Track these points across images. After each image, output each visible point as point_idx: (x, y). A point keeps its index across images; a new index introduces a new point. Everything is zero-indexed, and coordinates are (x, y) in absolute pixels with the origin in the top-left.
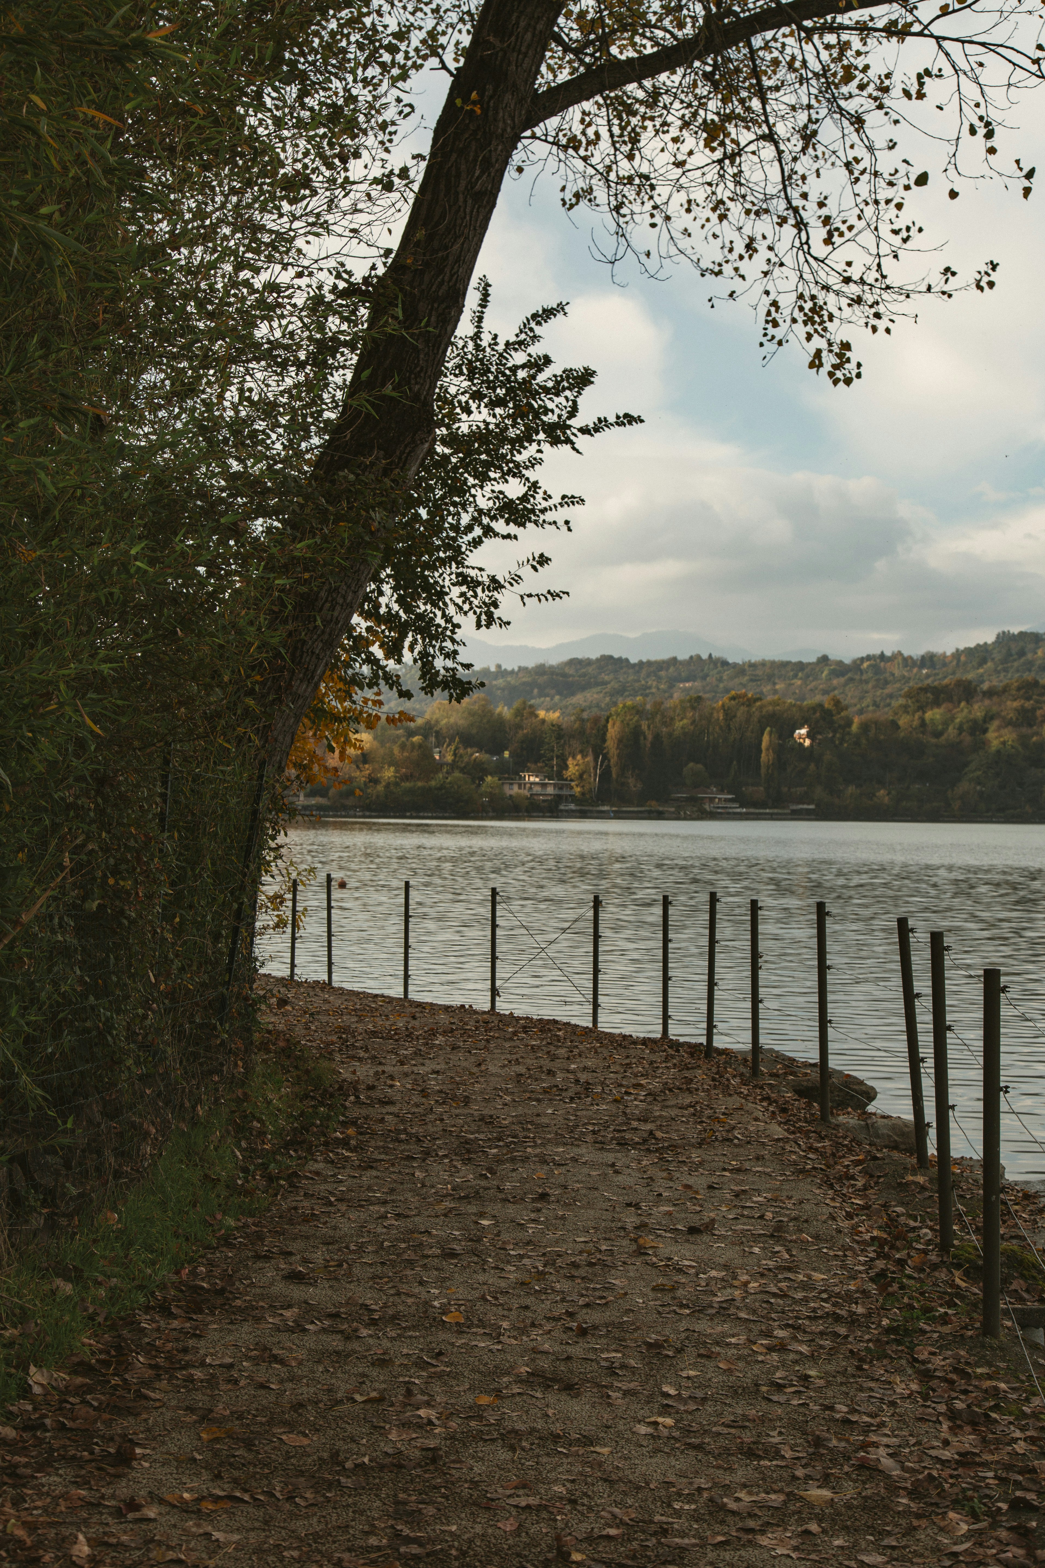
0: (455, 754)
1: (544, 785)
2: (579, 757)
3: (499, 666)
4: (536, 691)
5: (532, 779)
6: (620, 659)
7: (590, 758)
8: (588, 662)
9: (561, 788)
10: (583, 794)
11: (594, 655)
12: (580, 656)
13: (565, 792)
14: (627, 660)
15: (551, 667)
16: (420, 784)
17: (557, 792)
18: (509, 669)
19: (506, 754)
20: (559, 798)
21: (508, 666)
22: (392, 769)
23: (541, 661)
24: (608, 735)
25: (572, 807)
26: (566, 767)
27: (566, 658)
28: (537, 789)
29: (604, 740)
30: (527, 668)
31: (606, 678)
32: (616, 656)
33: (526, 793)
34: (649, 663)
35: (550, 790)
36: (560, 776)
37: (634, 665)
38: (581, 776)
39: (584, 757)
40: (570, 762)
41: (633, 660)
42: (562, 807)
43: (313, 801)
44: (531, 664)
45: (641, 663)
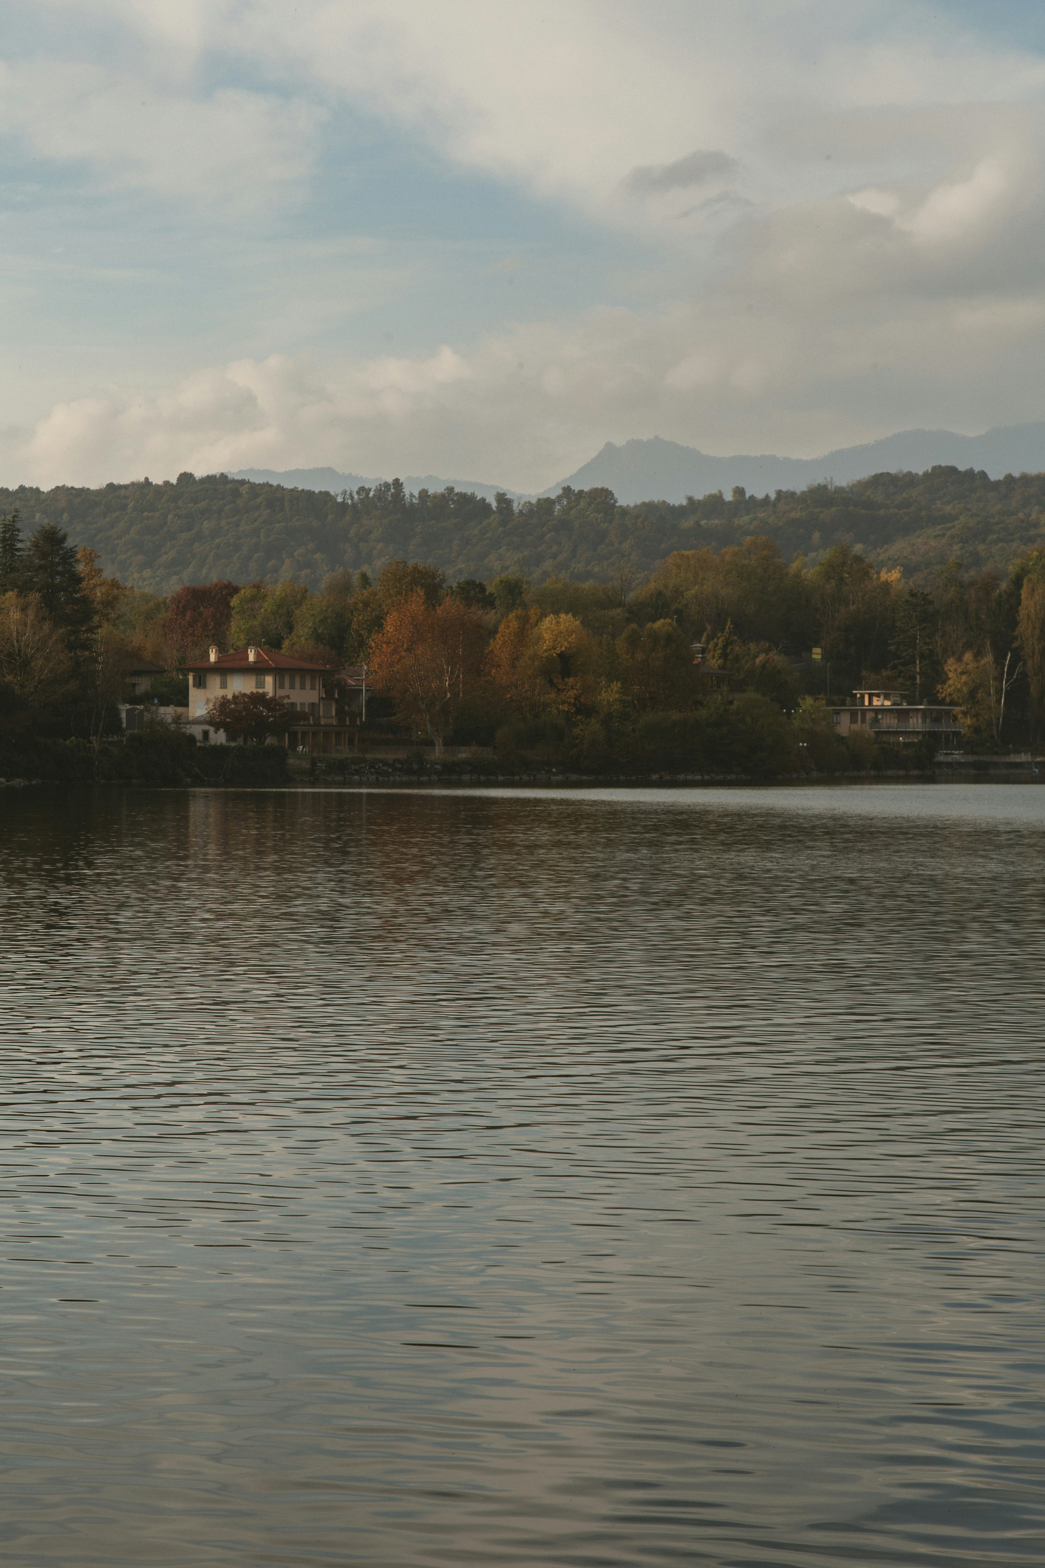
0: (724, 655)
1: (903, 715)
2: (968, 656)
3: (739, 492)
4: (816, 535)
5: (876, 702)
6: (970, 473)
7: (988, 659)
8: (909, 480)
9: (937, 720)
10: (977, 730)
11: (920, 467)
12: (892, 469)
13: (944, 728)
14: (983, 474)
15: (840, 490)
16: (676, 716)
17: (928, 727)
18: (760, 495)
19: (817, 653)
20: (933, 741)
21: (758, 490)
22: (616, 686)
23: (818, 479)
24: (1022, 612)
25: (958, 756)
26: (942, 678)
27: (864, 473)
28: (889, 723)
29: (1013, 623)
30: (793, 494)
31: (948, 509)
32: (962, 468)
33: (866, 729)
34: (1025, 479)
35: (916, 724)
36: (929, 694)
37: (998, 483)
38: (972, 693)
39: (978, 655)
40: (951, 667)
41: (995, 475)
42: (940, 758)
43: (463, 754)
44: (800, 486)
45: (1009, 478)
